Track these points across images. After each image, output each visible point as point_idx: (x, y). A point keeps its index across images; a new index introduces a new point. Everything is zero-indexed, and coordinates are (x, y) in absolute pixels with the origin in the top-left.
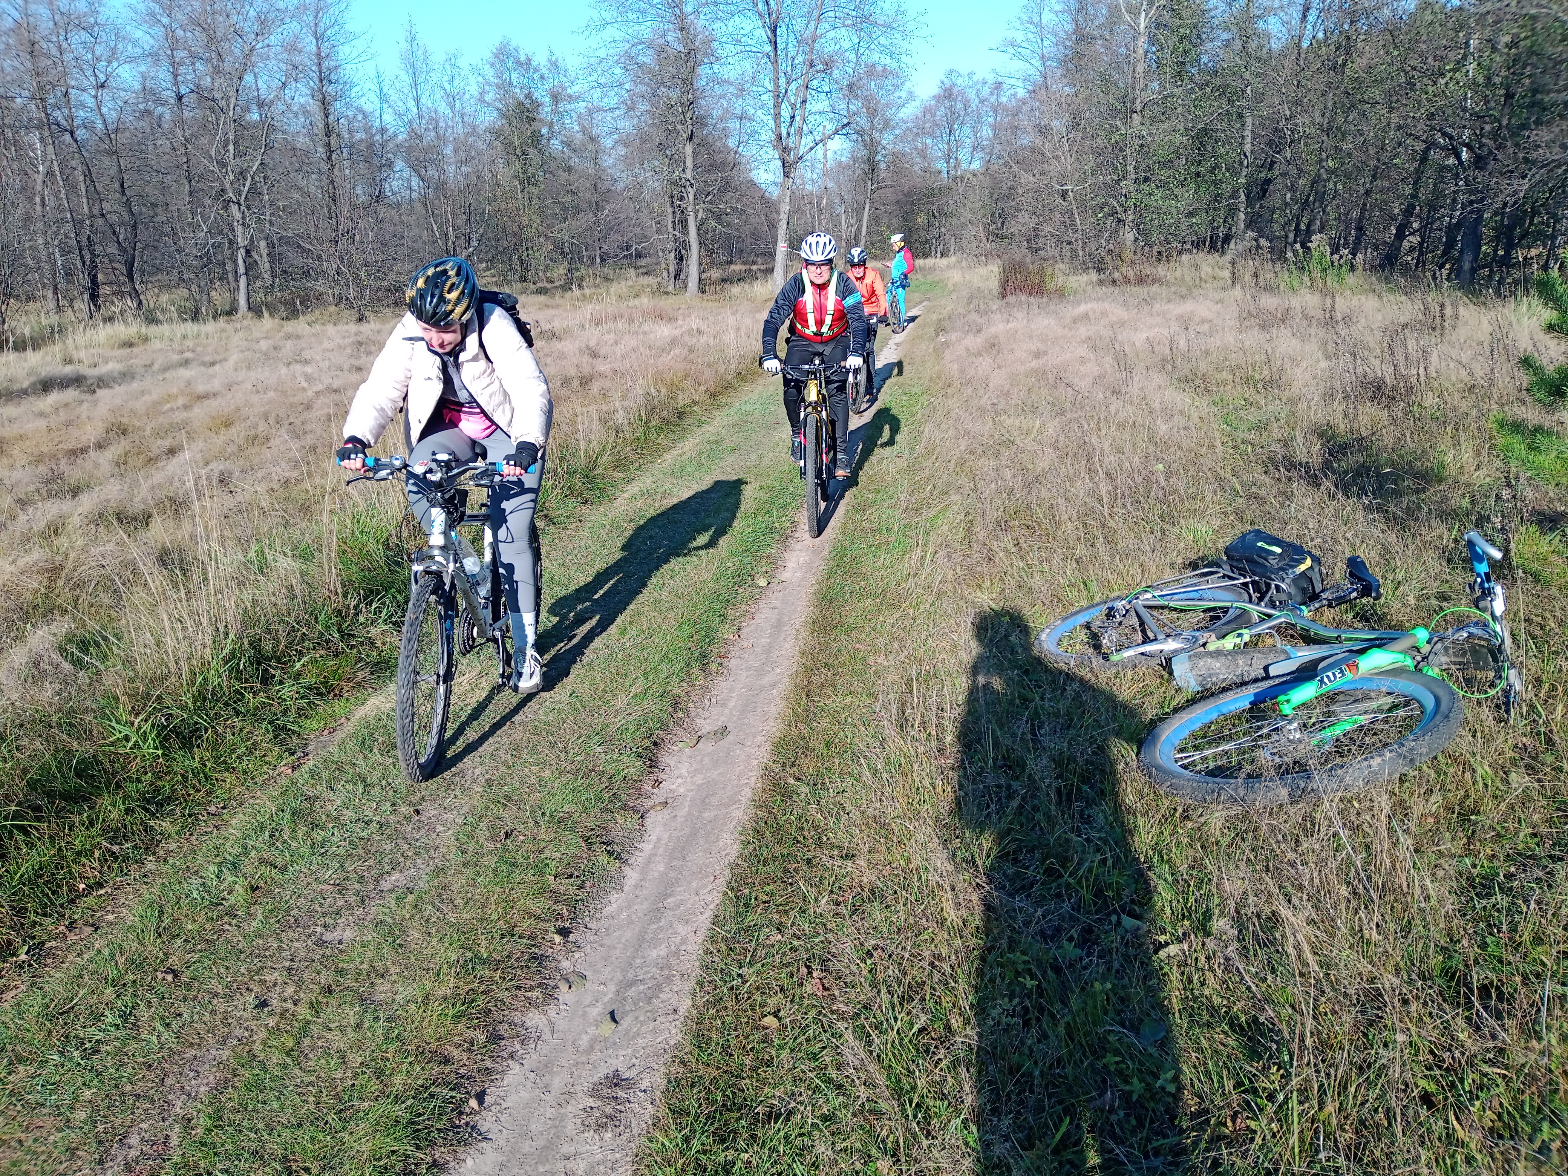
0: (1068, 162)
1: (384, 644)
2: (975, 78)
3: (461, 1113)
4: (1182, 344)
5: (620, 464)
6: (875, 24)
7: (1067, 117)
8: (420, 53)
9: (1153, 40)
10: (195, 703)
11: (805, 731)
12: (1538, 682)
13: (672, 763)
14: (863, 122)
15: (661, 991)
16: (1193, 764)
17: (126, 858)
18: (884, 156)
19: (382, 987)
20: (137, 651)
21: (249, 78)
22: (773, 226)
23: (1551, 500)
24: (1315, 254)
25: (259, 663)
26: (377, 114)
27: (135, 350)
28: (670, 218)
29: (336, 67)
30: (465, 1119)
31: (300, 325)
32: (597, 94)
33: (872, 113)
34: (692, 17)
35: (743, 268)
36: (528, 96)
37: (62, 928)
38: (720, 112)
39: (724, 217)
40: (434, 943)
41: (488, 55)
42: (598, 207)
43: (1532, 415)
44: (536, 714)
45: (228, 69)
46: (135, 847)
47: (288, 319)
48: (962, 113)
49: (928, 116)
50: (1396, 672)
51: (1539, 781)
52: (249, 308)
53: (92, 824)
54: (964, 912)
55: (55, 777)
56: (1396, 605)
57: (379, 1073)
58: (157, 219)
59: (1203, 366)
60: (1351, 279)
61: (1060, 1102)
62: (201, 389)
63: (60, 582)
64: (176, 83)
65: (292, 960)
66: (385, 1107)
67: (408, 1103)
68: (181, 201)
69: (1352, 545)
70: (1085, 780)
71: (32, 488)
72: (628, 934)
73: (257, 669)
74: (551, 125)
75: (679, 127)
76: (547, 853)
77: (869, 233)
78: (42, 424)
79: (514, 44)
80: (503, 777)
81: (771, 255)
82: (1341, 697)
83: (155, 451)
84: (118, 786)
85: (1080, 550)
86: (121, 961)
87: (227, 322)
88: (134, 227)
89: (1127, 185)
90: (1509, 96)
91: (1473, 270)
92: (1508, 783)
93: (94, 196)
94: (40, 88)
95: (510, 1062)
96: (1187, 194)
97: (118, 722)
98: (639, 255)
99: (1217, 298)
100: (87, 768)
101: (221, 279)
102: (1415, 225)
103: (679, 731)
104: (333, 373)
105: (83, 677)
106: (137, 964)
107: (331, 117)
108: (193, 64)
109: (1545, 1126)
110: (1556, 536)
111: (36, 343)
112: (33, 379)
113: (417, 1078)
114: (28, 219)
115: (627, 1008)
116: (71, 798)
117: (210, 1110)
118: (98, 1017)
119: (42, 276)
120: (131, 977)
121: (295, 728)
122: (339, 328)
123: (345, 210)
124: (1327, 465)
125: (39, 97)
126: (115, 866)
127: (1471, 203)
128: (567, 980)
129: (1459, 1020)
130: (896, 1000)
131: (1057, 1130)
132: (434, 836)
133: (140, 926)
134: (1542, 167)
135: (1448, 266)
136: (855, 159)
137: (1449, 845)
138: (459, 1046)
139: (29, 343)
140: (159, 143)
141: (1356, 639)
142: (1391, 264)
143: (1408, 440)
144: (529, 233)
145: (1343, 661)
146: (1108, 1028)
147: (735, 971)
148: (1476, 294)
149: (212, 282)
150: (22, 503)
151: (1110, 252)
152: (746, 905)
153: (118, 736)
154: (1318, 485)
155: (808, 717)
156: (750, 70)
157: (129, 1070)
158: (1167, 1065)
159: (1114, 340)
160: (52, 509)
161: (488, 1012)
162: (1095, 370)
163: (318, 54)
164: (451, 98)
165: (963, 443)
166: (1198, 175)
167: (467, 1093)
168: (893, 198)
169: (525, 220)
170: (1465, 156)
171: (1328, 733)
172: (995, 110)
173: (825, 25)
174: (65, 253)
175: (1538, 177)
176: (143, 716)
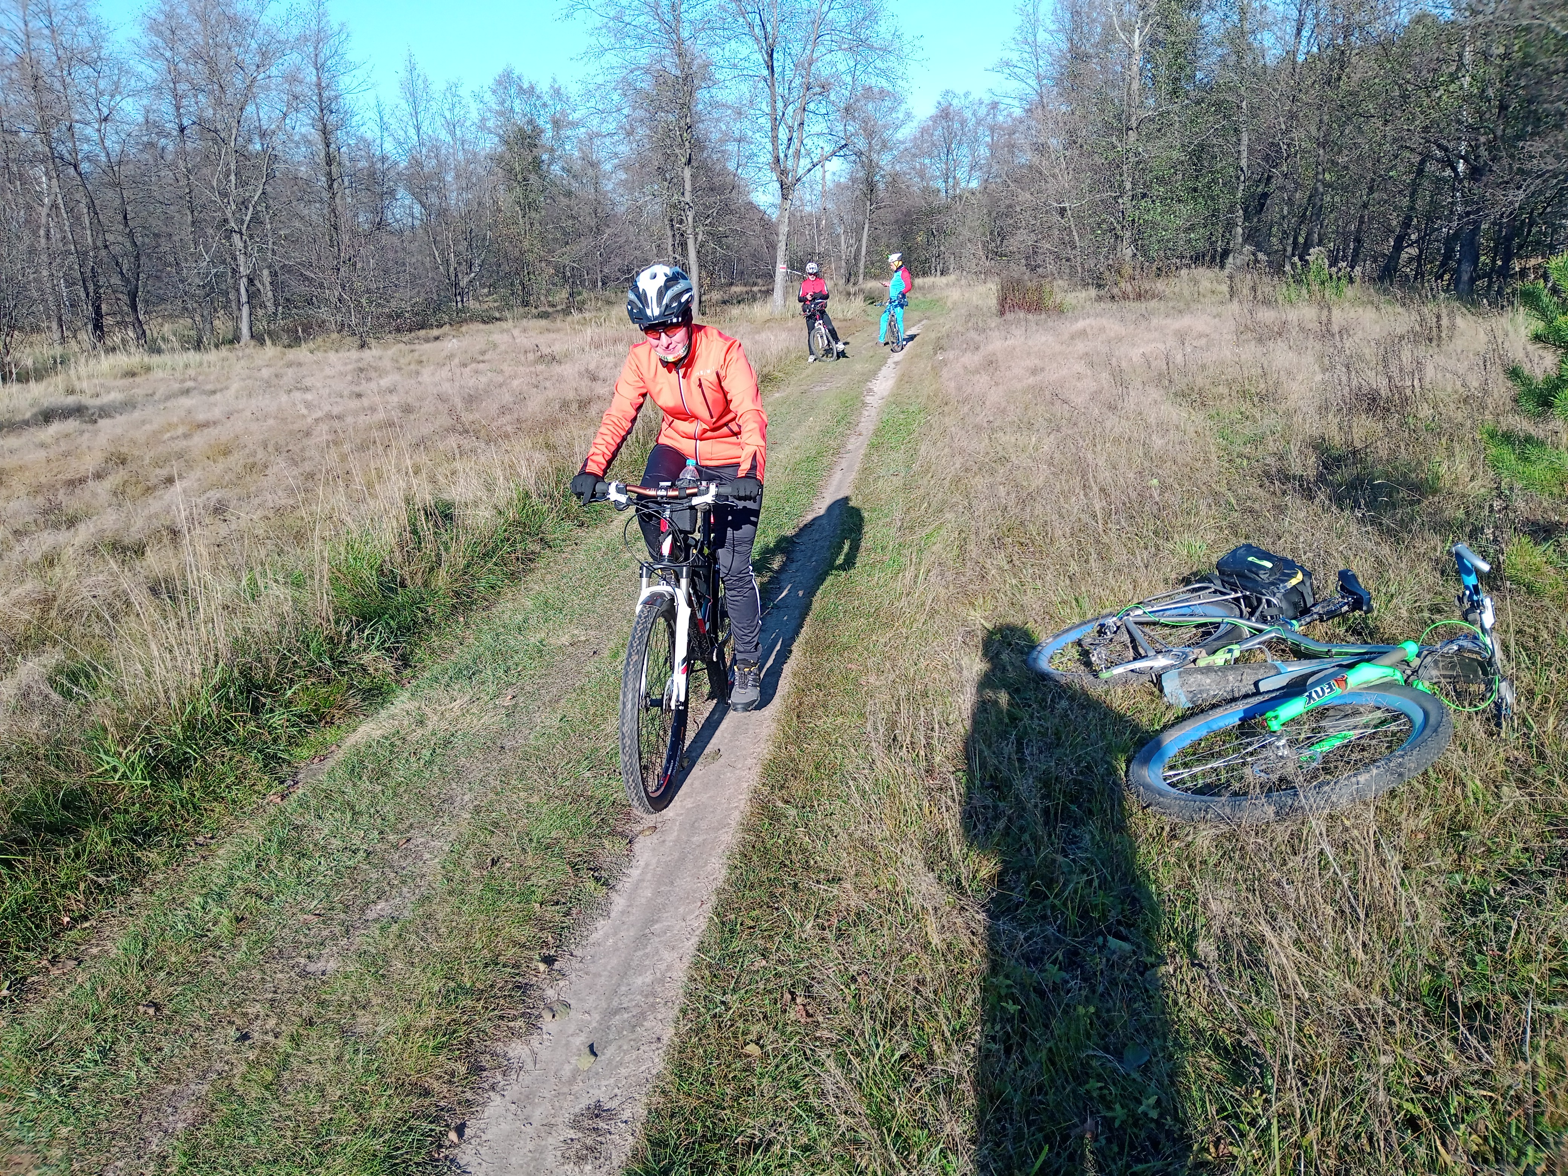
0: (1065, 180)
1: (376, 670)
2: (971, 98)
3: (440, 1146)
4: (1179, 359)
6: (871, 47)
7: (1064, 137)
8: (420, 81)
9: (1149, 58)
10: (184, 733)
11: (795, 752)
12: (1531, 694)
14: (861, 144)
15: (645, 1020)
16: (1182, 781)
17: (112, 890)
18: (883, 176)
19: (364, 1019)
20: (127, 681)
21: (250, 109)
22: (772, 247)
23: (1545, 511)
24: (1314, 267)
25: (249, 692)
26: (378, 142)
27: (138, 379)
28: (670, 241)
29: (336, 97)
30: (444, 1152)
31: (302, 353)
32: (595, 121)
33: (870, 134)
34: (689, 42)
35: (744, 289)
36: (531, 122)
37: (44, 962)
38: (719, 135)
39: (724, 240)
40: (417, 973)
41: (490, 82)
42: (599, 231)
43: (1522, 425)
44: (526, 739)
45: (229, 101)
46: (122, 879)
47: (290, 346)
48: (959, 133)
49: (926, 137)
50: (1386, 686)
51: (1531, 795)
52: (252, 336)
53: (78, 856)
54: (948, 936)
55: (41, 809)
56: (1389, 618)
57: (358, 1107)
58: (160, 250)
59: (1200, 381)
60: (1350, 292)
61: (1041, 1130)
62: (201, 417)
63: (53, 613)
64: (179, 115)
65: (275, 992)
66: (363, 1140)
67: (386, 1137)
68: (186, 233)
69: (1346, 560)
70: (1074, 800)
71: (30, 519)
72: (614, 962)
73: (248, 698)
74: (552, 150)
75: (677, 151)
76: (534, 880)
77: (868, 252)
78: (42, 454)
79: (516, 73)
80: (491, 804)
81: (770, 276)
82: (1331, 713)
83: (153, 481)
84: (105, 817)
85: (1074, 567)
86: (102, 995)
87: (230, 350)
88: (137, 258)
89: (1125, 202)
90: (1503, 107)
91: (1472, 280)
92: (1499, 797)
93: (98, 227)
94: (45, 122)
95: (491, 1093)
96: (1185, 210)
97: (106, 753)
99: (1215, 312)
100: (74, 800)
101: (224, 307)
102: (1414, 237)
104: (332, 400)
105: (72, 707)
106: (119, 999)
107: (332, 146)
108: (196, 96)
109: (1530, 1150)
110: (1548, 547)
111: (40, 373)
112: (35, 410)
113: (396, 1111)
114: (32, 251)
115: (611, 1037)
116: (57, 830)
117: (186, 1146)
118: (77, 1053)
119: (46, 308)
120: (113, 1012)
121: (285, 756)
122: (340, 355)
123: (346, 238)
124: (1321, 478)
125: (43, 129)
126: (101, 898)
127: (1468, 214)
128: (551, 1009)
129: (1445, 1041)
130: (878, 1027)
131: (1037, 1158)
132: (421, 864)
133: (123, 959)
134: (1538, 177)
135: (1446, 277)
136: (854, 180)
137: (1439, 861)
138: (439, 1078)
139: (32, 374)
140: (162, 174)
141: (1346, 654)
142: (1390, 276)
143: (1403, 450)
144: (530, 257)
145: (1333, 676)
146: (1091, 1052)
147: (718, 998)
148: (1473, 303)
149: (216, 310)
150: (18, 533)
151: (1109, 267)
152: (732, 931)
153: (107, 767)
154: (1311, 498)
155: (798, 739)
156: (748, 95)
157: (107, 1107)
158: (1150, 1090)
159: (1109, 356)
160: (47, 540)
161: (469, 1043)
162: (1093, 386)
163: (319, 85)
164: (451, 126)
165: (959, 461)
166: (1195, 190)
167: (447, 1126)
168: (892, 218)
169: (526, 245)
170: (1461, 166)
171: (1318, 748)
172: (992, 129)
173: (821, 48)
174: (70, 284)
175: (1532, 187)
176: (130, 747)
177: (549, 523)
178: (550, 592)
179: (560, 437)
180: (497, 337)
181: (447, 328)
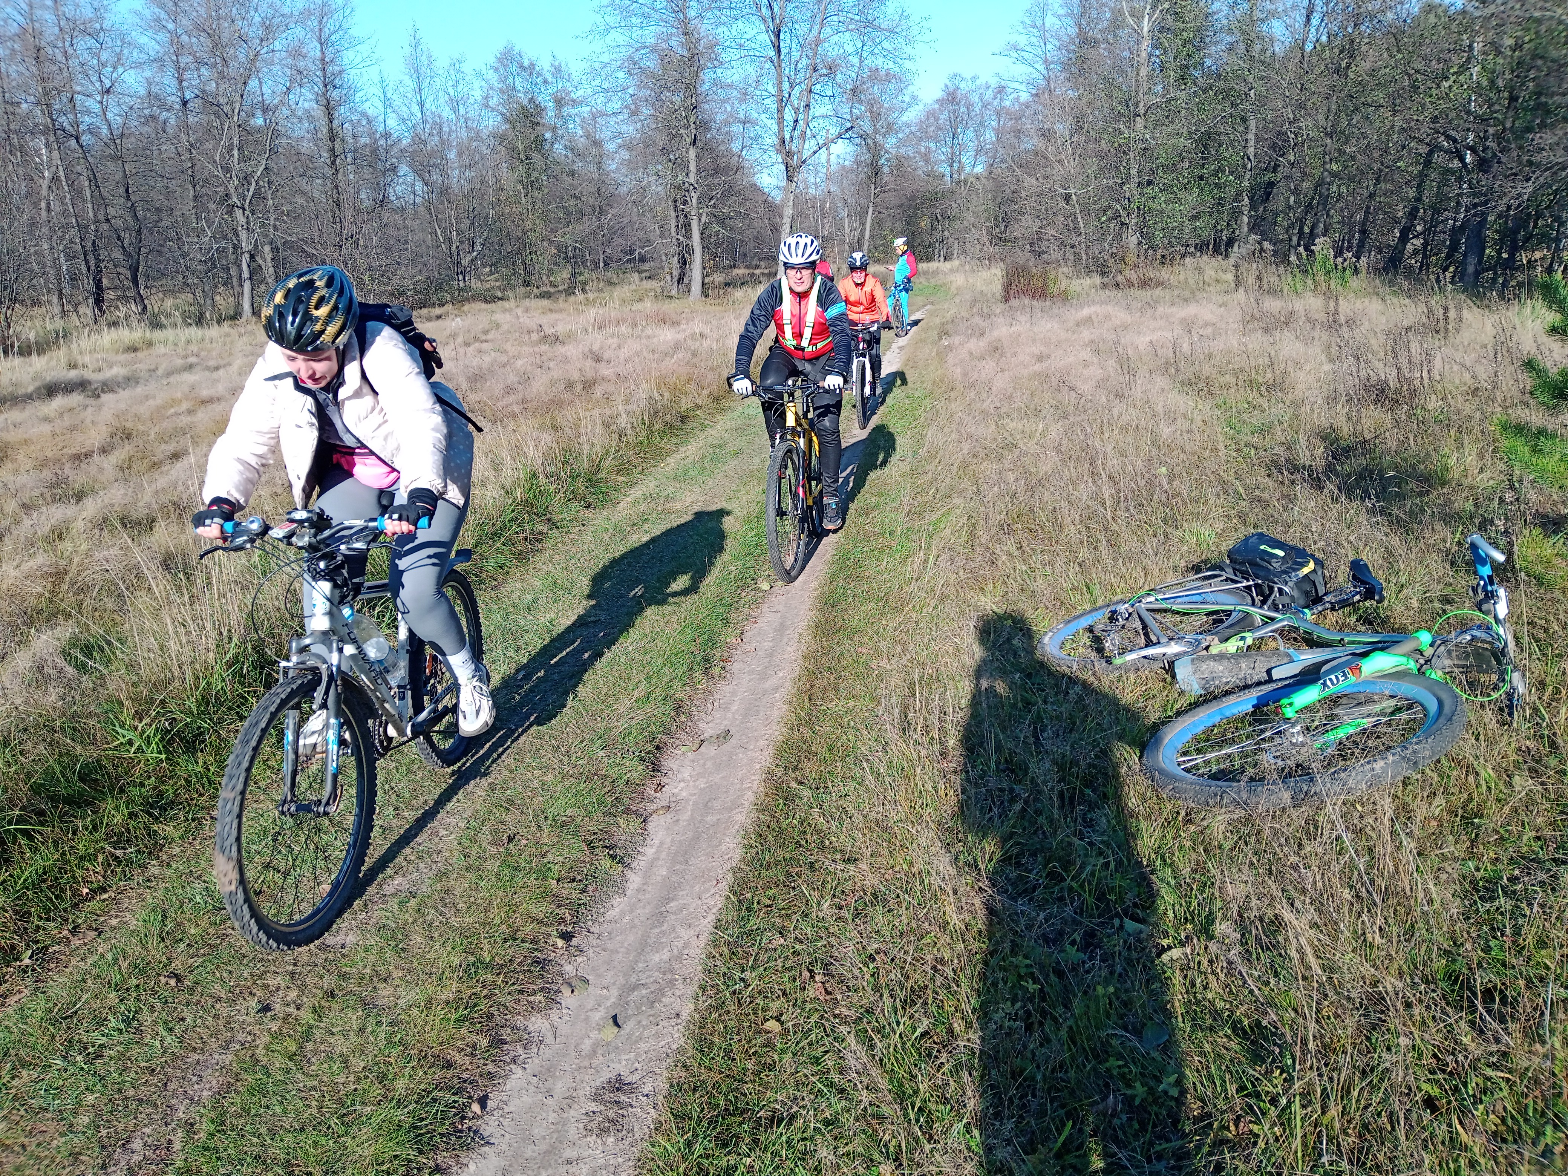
0: (1071, 166)
2: (978, 82)
3: (463, 1118)
4: (1186, 348)
5: (623, 468)
6: (879, 28)
7: (1071, 121)
8: (424, 58)
9: (1156, 43)
10: (198, 707)
11: (808, 735)
12: (1542, 685)
13: (675, 767)
14: (866, 126)
15: (663, 996)
16: (1197, 768)
17: (130, 862)
18: (888, 160)
19: (385, 992)
20: (141, 655)
21: (253, 83)
23: (1555, 503)
24: (1319, 257)
25: (262, 668)
26: (381, 118)
27: (140, 354)
28: (673, 223)
29: (341, 72)
30: (468, 1123)
32: (600, 99)
33: (875, 117)
34: (695, 21)
35: (747, 271)
36: (531, 100)
37: (65, 932)
38: (724, 117)
39: (727, 221)
40: (437, 947)
41: (492, 60)
42: (602, 212)
43: (1536, 418)
45: (232, 74)
46: (139, 851)
48: (965, 117)
49: (932, 120)
50: (1400, 675)
51: (1543, 784)
53: (95, 828)
54: (967, 917)
55: (59, 781)
56: (1400, 608)
57: (382, 1078)
58: (163, 224)
59: (1206, 370)
60: (1355, 283)
61: (1063, 1106)
62: (205, 393)
63: (64, 587)
64: (181, 89)
65: (295, 965)
66: (388, 1111)
67: (411, 1107)
68: (186, 207)
69: (1356, 549)
70: (1088, 784)
71: (37, 493)
72: (631, 938)
73: (261, 673)
74: (554, 129)
75: (682, 131)
76: (550, 857)
77: (872, 237)
78: (46, 428)
79: (517, 49)
80: (505, 781)
82: (1344, 701)
83: (160, 456)
84: (122, 791)
85: (1084, 553)
86: (124, 965)
87: (232, 327)
88: (139, 232)
89: (1130, 189)
90: (1513, 99)
91: (1477, 273)
92: (1512, 786)
93: (100, 201)
94: (46, 93)
95: (513, 1066)
96: (1191, 198)
97: (122, 726)
98: (642, 259)
99: (1220, 301)
100: (90, 772)
101: (225, 284)
102: (1419, 228)
103: (682, 735)
105: (87, 682)
106: (141, 969)
107: (335, 122)
108: (198, 69)
109: (1549, 1129)
110: (1559, 539)
111: (42, 347)
112: (38, 384)
113: (419, 1083)
114: (33, 224)
115: (630, 1012)
116: (75, 802)
117: (213, 1115)
118: (102, 1022)
119: (47, 281)
120: (134, 982)
123: (349, 215)
124: (1330, 469)
125: (45, 102)
126: (119, 870)
127: (1475, 206)
128: (570, 985)
129: (1462, 1024)
130: (898, 1004)
131: (1060, 1134)
132: (437, 840)
133: (143, 931)
134: (1546, 170)
135: (1451, 269)
136: (858, 163)
137: (1452, 849)
138: (461, 1050)
139: (34, 348)
140: (163, 148)
141: (1359, 642)
142: (1395, 267)
143: (1412, 443)
144: (533, 237)
145: (1346, 664)
146: (1110, 1032)
147: (738, 975)
148: (1480, 296)
149: (216, 287)
150: (27, 507)
151: (1113, 255)
152: (749, 909)
153: (122, 740)
154: (1321, 489)
155: (810, 721)
156: (754, 75)
157: (132, 1075)
158: (1169, 1069)
159: (1117, 343)
160: (56, 514)
161: (491, 1016)
162: (1099, 373)
163: (323, 59)
164: (455, 103)
165: (966, 447)
166: (1201, 178)
167: (470, 1097)
168: (897, 202)
169: (528, 225)
170: (1468, 159)
171: (1331, 736)
172: (998, 114)
173: (829, 30)
174: (70, 258)
175: (1542, 179)
176: (146, 720)
177: (556, 503)
178: (557, 572)
179: (565, 418)
180: (499, 317)
181: (449, 307)
